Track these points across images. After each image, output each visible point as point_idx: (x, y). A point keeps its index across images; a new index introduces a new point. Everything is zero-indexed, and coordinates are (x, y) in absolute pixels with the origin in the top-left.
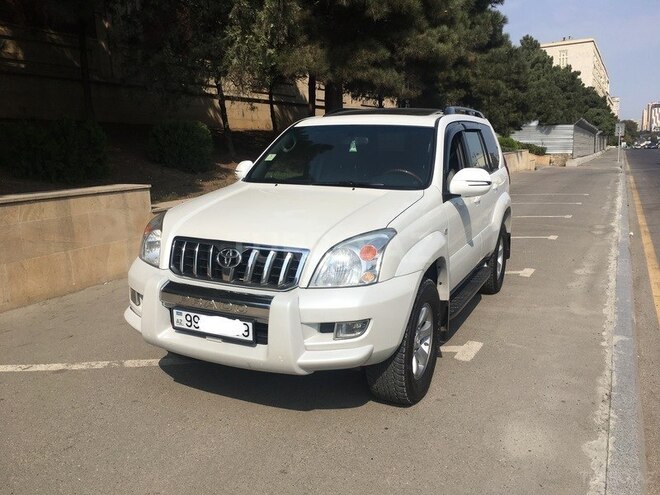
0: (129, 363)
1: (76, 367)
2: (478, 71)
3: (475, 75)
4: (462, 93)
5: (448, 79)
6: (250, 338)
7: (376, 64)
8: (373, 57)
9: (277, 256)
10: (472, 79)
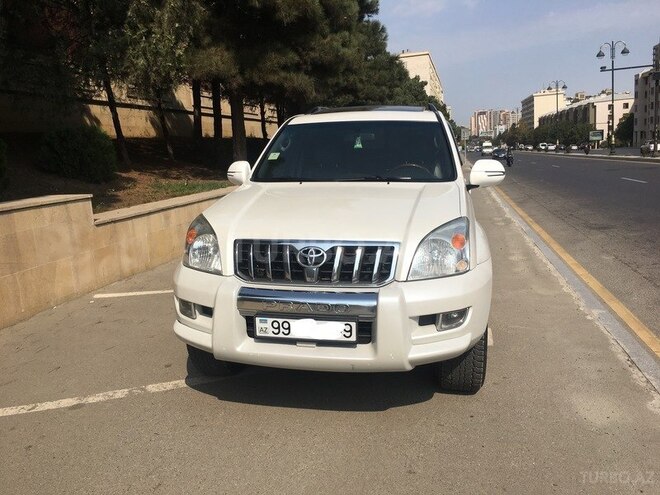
0: (152, 388)
1: (91, 400)
2: (364, 78)
3: (361, 81)
4: (351, 98)
5: (337, 84)
6: (353, 338)
7: (285, 68)
8: (283, 60)
9: (366, 252)
10: (360, 86)
